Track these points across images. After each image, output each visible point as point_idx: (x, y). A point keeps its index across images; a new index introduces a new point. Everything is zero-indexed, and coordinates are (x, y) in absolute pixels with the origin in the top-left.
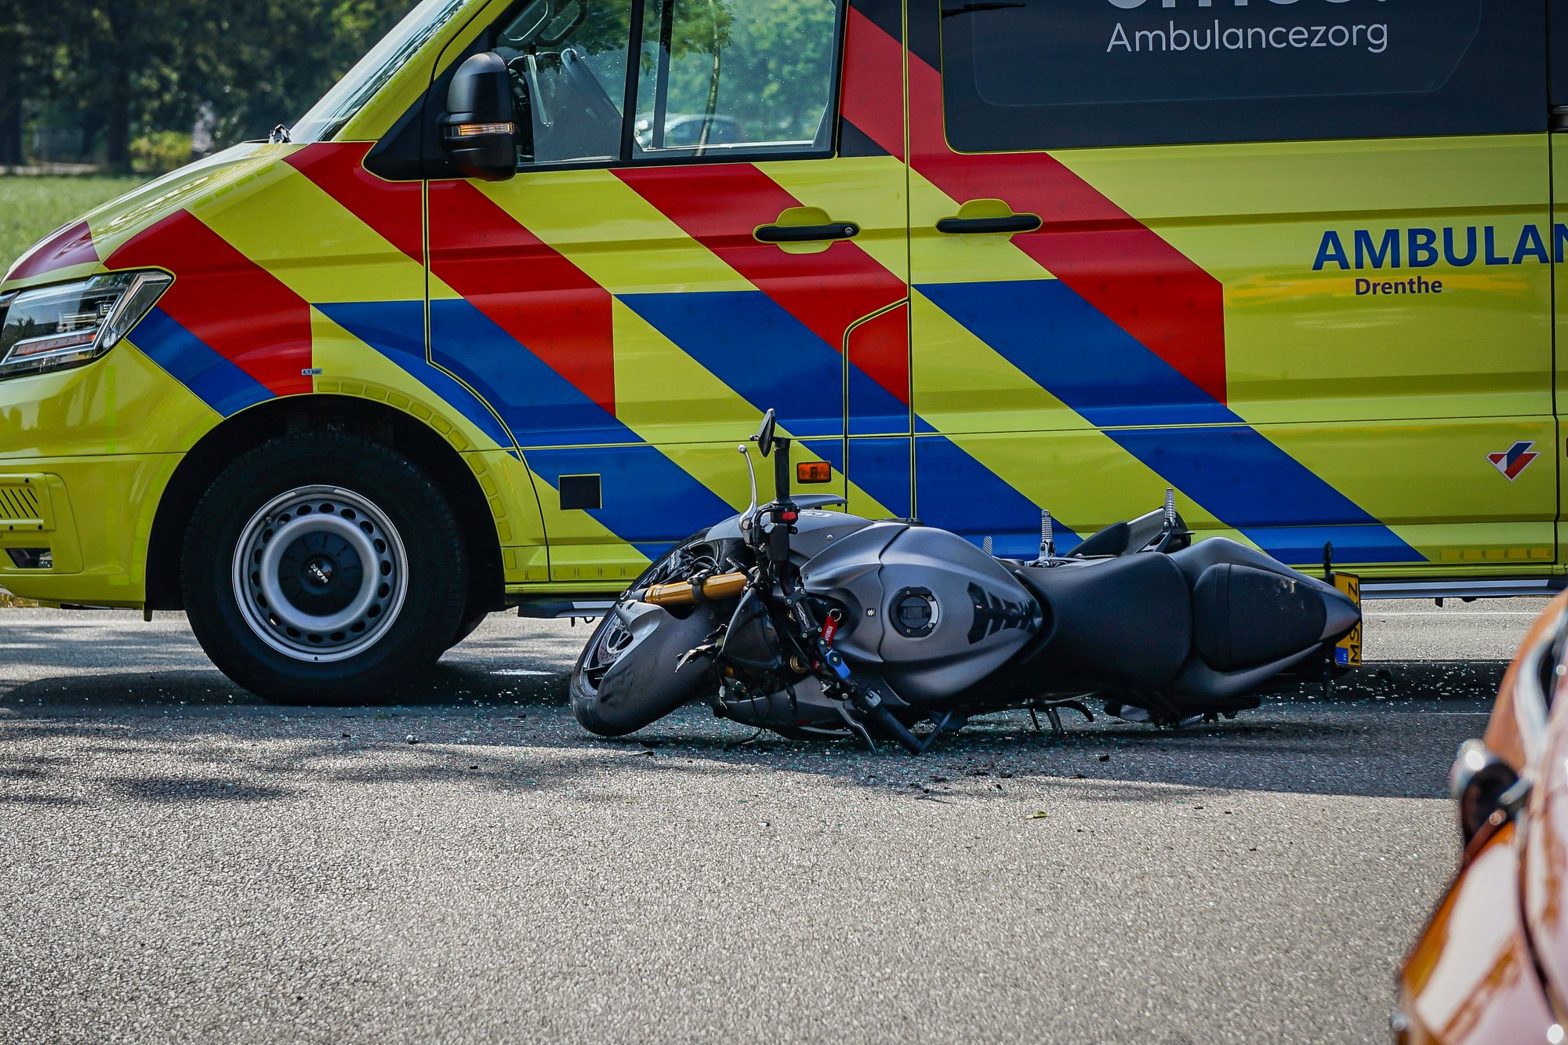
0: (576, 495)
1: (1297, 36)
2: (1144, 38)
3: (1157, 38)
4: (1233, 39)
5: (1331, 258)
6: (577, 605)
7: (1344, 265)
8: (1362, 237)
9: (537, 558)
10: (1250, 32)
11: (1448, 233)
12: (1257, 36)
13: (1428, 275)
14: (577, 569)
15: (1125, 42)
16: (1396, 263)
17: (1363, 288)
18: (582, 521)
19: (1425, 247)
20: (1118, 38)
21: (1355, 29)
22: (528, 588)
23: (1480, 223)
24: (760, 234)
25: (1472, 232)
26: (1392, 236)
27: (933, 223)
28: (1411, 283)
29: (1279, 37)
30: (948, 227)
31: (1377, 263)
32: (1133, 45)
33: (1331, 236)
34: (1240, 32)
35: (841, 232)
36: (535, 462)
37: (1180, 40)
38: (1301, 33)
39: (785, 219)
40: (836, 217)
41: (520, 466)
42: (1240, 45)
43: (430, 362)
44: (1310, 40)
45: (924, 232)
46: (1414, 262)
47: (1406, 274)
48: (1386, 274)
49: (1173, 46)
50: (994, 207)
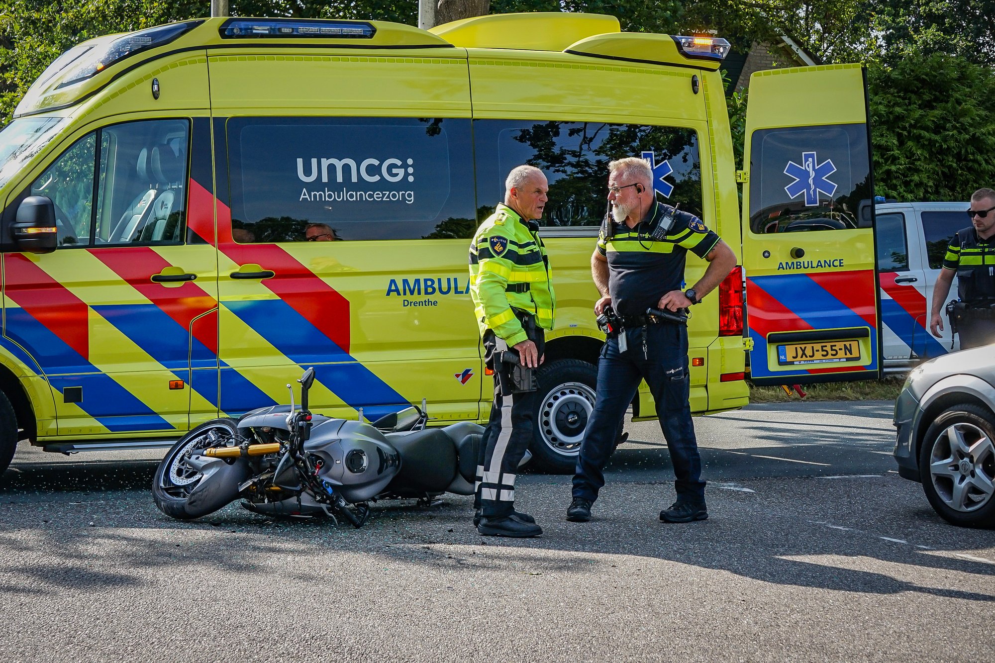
0: (71, 396)
1: (377, 196)
2: (315, 195)
3: (320, 195)
4: (351, 196)
5: (393, 291)
6: (75, 446)
7: (399, 294)
8: (405, 282)
9: (53, 425)
10: (358, 193)
11: (439, 280)
12: (361, 195)
13: (432, 298)
14: (70, 430)
15: (307, 197)
16: (419, 293)
17: (406, 303)
18: (74, 408)
19: (431, 286)
20: (304, 195)
21: (401, 193)
22: (47, 438)
23: (452, 276)
24: (154, 279)
25: (449, 280)
26: (417, 281)
27: (228, 274)
28: (425, 301)
29: (371, 196)
30: (234, 276)
31: (412, 293)
32: (310, 197)
33: (393, 281)
34: (354, 193)
35: (189, 278)
36: (52, 382)
37: (330, 196)
38: (379, 194)
39: (165, 272)
40: (187, 271)
41: (46, 383)
42: (354, 199)
43: (4, 336)
44: (382, 198)
45: (224, 278)
46: (426, 293)
47: (423, 297)
48: (415, 298)
49: (327, 199)
50: (255, 268)
